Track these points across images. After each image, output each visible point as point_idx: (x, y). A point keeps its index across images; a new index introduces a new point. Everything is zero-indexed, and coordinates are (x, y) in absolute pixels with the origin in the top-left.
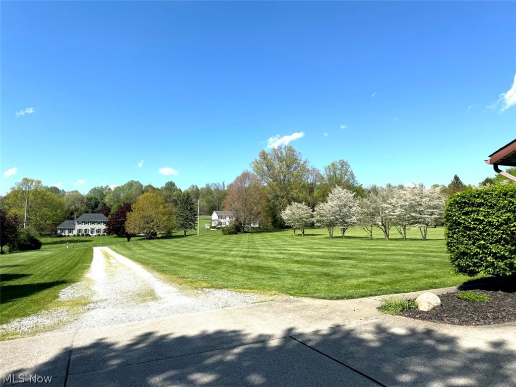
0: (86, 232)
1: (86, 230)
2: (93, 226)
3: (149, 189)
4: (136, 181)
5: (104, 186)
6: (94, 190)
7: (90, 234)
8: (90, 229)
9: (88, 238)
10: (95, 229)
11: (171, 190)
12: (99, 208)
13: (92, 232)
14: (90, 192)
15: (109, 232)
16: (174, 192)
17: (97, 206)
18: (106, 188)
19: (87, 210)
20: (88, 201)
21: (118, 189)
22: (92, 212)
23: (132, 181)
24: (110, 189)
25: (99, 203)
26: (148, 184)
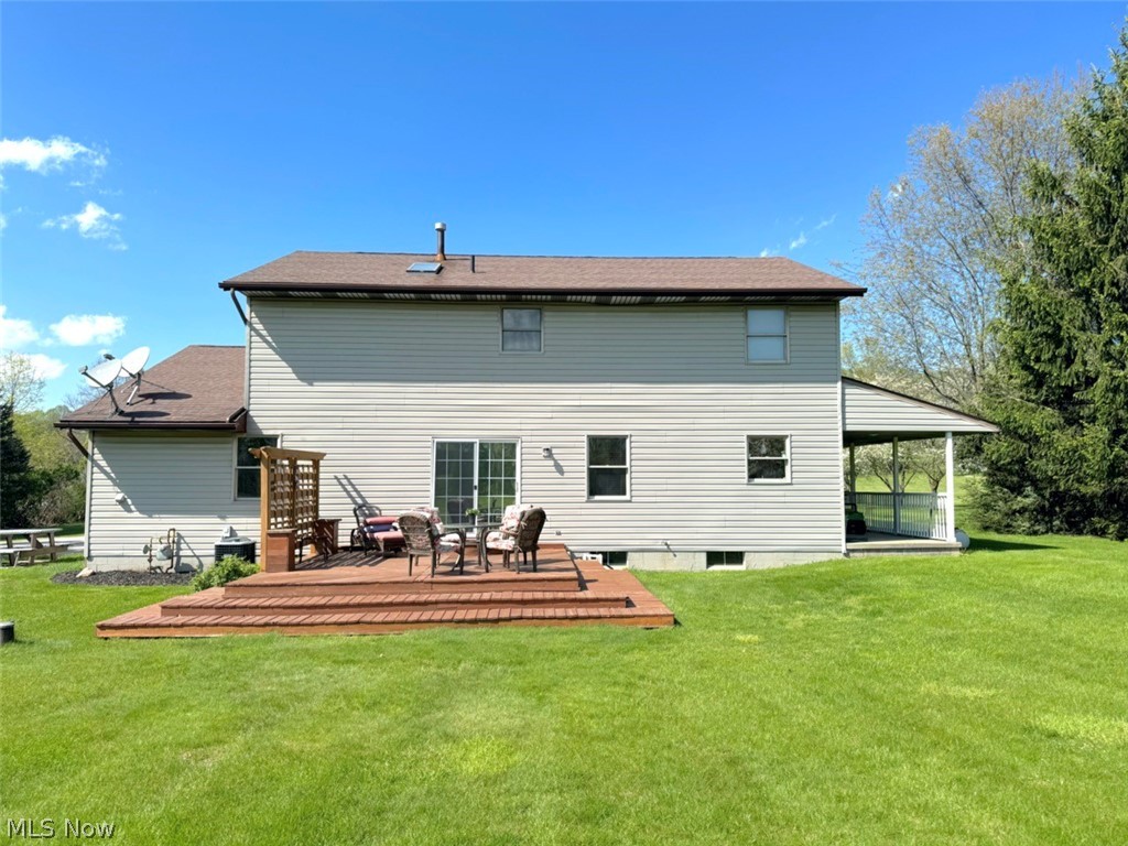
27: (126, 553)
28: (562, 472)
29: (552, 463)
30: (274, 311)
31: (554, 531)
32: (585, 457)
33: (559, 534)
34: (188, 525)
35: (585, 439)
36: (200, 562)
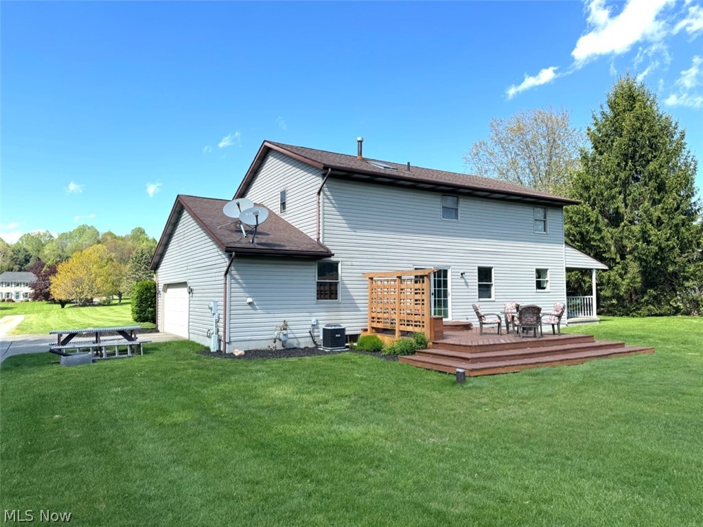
0: (8, 296)
1: (8, 293)
2: (18, 289)
3: (109, 238)
4: (89, 226)
5: (42, 231)
6: (28, 238)
7: (14, 299)
8: (13, 293)
9: (10, 305)
10: (22, 293)
11: (139, 240)
12: (30, 264)
13: (17, 297)
14: (21, 239)
15: (36, 297)
16: (143, 242)
17: (27, 261)
18: (45, 235)
19: (11, 266)
20: (14, 254)
21: (64, 236)
22: (20, 270)
23: (84, 226)
24: (51, 236)
25: (31, 257)
26: (107, 231)
27: (254, 338)
28: (467, 286)
29: (463, 281)
30: (336, 185)
31: (465, 318)
32: (477, 278)
33: (467, 319)
34: (292, 318)
35: (477, 268)
36: (298, 341)
